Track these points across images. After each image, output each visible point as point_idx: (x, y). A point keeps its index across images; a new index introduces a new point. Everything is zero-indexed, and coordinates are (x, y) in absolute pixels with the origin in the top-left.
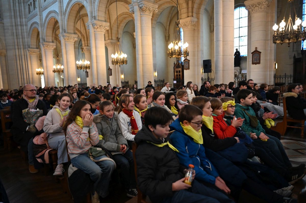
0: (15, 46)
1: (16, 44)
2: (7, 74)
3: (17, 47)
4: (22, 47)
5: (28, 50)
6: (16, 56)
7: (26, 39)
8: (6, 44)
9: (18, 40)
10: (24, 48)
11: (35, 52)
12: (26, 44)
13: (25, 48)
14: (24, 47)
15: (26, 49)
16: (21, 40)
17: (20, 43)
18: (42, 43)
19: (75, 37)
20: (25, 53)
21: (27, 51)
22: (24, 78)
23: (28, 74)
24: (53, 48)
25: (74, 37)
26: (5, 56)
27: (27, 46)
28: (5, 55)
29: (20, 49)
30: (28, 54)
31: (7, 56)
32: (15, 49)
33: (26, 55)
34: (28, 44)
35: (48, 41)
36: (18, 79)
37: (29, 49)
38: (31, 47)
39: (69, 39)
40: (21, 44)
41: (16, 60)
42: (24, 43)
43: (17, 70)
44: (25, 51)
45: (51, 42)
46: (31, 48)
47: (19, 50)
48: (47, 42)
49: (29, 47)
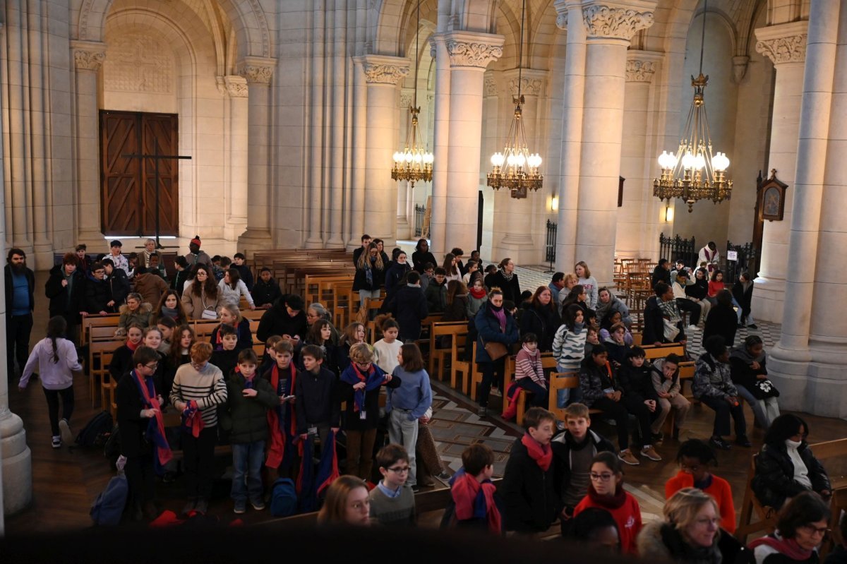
0: (312, 41)
1: (319, 32)
2: (269, 165)
3: (319, 47)
4: (340, 45)
5: (365, 64)
6: (312, 86)
7: (361, 12)
8: (278, 31)
9: (329, 14)
10: (350, 53)
11: (391, 70)
12: (359, 32)
13: (353, 54)
14: (348, 48)
15: (357, 59)
16: (340, 15)
17: (334, 28)
18: (446, 33)
19: (643, 14)
20: (350, 73)
21: (360, 67)
22: (331, 188)
23: (353, 168)
24: (486, 62)
25: (638, 14)
26: (270, 86)
27: (359, 45)
28: (271, 79)
29: (333, 56)
30: (362, 79)
31: (277, 82)
32: (312, 56)
33: (354, 85)
34: (368, 35)
35: (471, 24)
36: (310, 187)
37: (370, 58)
38: (378, 46)
39: (615, 24)
40: (340, 32)
41: (312, 105)
42: (349, 30)
43: (311, 147)
44: (350, 66)
45: (486, 31)
46: (379, 53)
47: (329, 59)
48: (467, 29)
49: (371, 51)
